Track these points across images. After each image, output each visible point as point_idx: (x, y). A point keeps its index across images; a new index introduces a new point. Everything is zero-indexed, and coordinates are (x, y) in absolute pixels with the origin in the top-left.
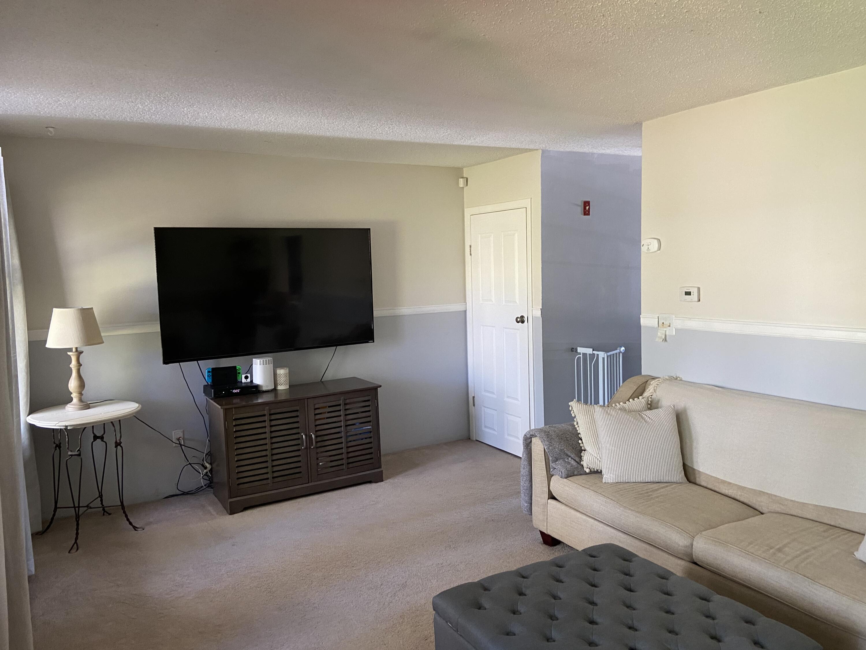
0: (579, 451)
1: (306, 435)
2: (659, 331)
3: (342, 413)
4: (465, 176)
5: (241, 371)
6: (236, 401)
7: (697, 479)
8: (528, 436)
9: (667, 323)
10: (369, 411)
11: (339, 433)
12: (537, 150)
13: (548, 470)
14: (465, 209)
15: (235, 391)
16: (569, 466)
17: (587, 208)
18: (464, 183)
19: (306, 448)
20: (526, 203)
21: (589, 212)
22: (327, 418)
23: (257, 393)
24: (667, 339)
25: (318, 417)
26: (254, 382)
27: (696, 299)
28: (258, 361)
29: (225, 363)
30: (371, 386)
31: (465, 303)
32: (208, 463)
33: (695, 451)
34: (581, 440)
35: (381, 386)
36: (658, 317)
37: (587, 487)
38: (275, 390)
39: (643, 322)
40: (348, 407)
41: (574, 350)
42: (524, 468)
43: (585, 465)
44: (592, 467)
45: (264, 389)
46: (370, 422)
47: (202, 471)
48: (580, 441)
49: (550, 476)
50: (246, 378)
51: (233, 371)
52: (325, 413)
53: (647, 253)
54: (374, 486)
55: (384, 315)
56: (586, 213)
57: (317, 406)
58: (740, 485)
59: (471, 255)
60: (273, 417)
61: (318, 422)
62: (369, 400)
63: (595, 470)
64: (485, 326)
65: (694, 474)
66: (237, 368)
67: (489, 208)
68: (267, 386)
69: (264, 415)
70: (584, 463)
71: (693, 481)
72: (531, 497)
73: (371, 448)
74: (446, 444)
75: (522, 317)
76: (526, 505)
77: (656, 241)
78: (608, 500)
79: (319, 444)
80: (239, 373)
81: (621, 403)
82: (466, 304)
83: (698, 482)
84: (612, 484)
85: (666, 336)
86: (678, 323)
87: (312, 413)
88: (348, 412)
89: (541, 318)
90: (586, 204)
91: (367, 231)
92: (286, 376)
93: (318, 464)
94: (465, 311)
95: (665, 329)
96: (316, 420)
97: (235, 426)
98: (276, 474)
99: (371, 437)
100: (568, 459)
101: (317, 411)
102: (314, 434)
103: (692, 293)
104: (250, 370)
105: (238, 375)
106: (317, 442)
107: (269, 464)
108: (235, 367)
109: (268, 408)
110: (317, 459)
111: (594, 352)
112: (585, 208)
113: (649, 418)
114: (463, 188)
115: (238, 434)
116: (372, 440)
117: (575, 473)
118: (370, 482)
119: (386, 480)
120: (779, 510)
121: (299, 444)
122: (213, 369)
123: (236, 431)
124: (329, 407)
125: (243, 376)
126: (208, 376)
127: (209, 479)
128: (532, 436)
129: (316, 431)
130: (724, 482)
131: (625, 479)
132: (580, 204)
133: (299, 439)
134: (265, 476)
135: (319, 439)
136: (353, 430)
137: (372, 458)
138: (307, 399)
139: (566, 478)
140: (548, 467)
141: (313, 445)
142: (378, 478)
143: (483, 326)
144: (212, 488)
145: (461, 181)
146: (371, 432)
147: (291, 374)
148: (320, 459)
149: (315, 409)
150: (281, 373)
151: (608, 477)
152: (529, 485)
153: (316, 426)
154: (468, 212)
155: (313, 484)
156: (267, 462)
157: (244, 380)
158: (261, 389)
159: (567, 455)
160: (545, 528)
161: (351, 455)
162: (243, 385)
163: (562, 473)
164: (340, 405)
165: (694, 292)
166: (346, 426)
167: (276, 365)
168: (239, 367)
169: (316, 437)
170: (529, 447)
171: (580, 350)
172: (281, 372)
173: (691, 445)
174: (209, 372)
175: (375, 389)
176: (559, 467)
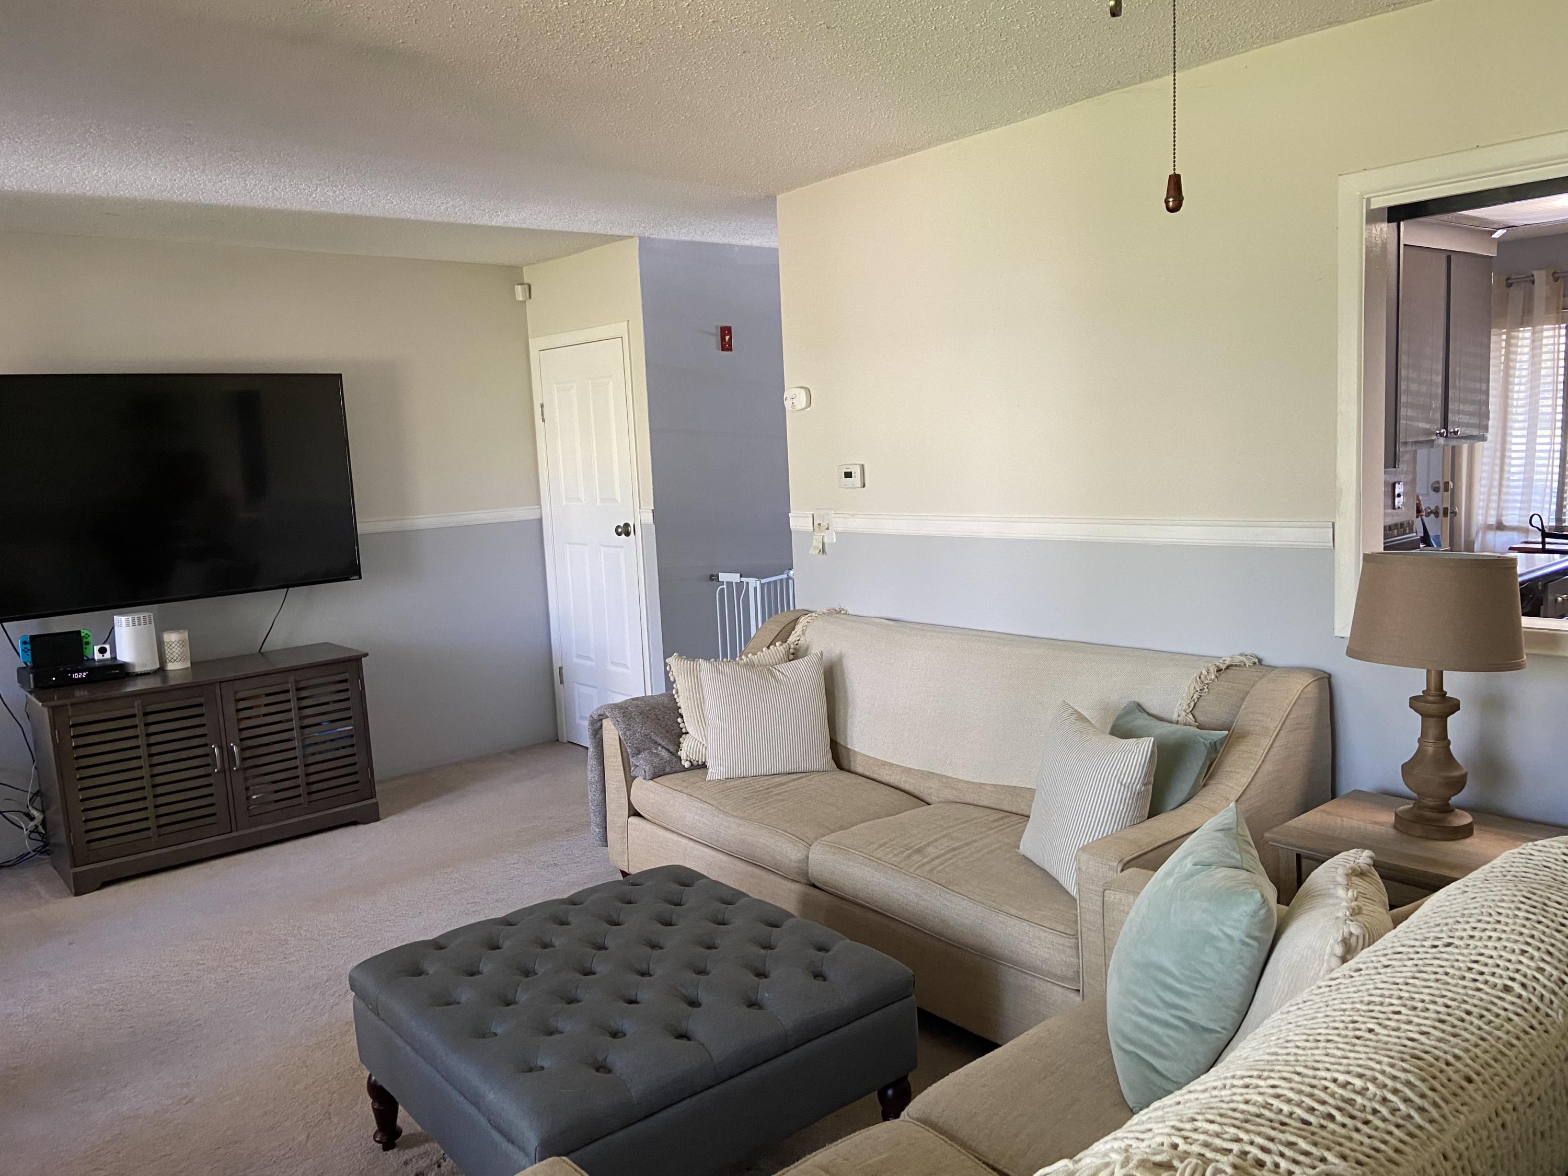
0: (679, 734)
1: (221, 748)
2: (814, 537)
3: (292, 705)
4: (526, 281)
5: (90, 639)
6: (81, 694)
7: (852, 764)
8: (595, 717)
9: (824, 524)
10: (348, 699)
11: (289, 740)
12: (631, 237)
13: (627, 769)
14: (530, 340)
15: (76, 676)
16: (656, 760)
17: (727, 338)
18: (523, 292)
19: (223, 771)
20: (621, 328)
21: (731, 345)
22: (265, 715)
23: (123, 678)
24: (826, 550)
25: (243, 714)
26: (118, 658)
27: (859, 484)
28: (123, 618)
29: (59, 624)
30: (347, 655)
31: (538, 507)
32: (36, 809)
33: (850, 721)
34: (682, 717)
35: (366, 655)
36: (813, 515)
37: (679, 788)
38: (161, 671)
39: (794, 524)
40: (304, 694)
41: (714, 578)
42: (592, 771)
43: (683, 756)
44: (693, 757)
45: (138, 670)
46: (350, 718)
47: (26, 826)
48: (679, 720)
49: (630, 779)
50: (102, 651)
51: (75, 640)
52: (259, 706)
53: (793, 411)
54: (361, 828)
55: (381, 531)
56: (726, 346)
57: (240, 696)
58: (904, 765)
59: (543, 420)
60: (151, 718)
61: (243, 725)
62: (346, 681)
63: (700, 763)
64: (572, 544)
65: (848, 756)
66: (83, 634)
67: (567, 338)
68: (144, 665)
69: (134, 716)
70: (682, 754)
71: (847, 768)
72: (606, 816)
73: (355, 764)
74: (513, 752)
75: (627, 525)
76: (597, 830)
77: (803, 391)
78: (705, 806)
79: (249, 763)
80: (87, 643)
81: (750, 655)
82: (541, 508)
83: (852, 768)
84: (719, 781)
85: (823, 544)
86: (840, 524)
87: (230, 709)
88: (305, 703)
89: (654, 527)
90: (726, 331)
91: (337, 379)
92: (183, 646)
93: (248, 798)
94: (541, 520)
95: (823, 534)
96: (240, 720)
97: (74, 737)
98: (163, 821)
99: (353, 746)
100: (656, 749)
101: (242, 705)
102: (237, 746)
103: (853, 475)
104: (110, 637)
105: (84, 646)
106: (243, 760)
107: (149, 803)
108: (79, 632)
109: (139, 702)
110: (247, 789)
111: (743, 579)
112: (723, 339)
113: (783, 673)
114: (524, 302)
115: (82, 752)
116: (354, 750)
117: (667, 770)
118: (355, 823)
119: (386, 816)
120: (951, 797)
121: (208, 765)
122: (33, 638)
123: (76, 747)
124: (267, 695)
125: (96, 648)
126: (23, 650)
127: (40, 839)
128: (601, 717)
129: (241, 740)
130: (884, 763)
131: (738, 772)
132: (714, 331)
133: (207, 755)
134: (143, 825)
135: (248, 754)
136: (315, 734)
137: (357, 782)
138: (220, 682)
139: (652, 779)
140: (626, 765)
141: (235, 765)
142: (371, 816)
143: (569, 543)
144: (49, 854)
145: (519, 289)
146: (352, 736)
147: (193, 643)
148: (251, 788)
149: (238, 701)
150: (173, 641)
151: (715, 772)
152: (601, 798)
153: (240, 730)
154: (535, 344)
155: (241, 833)
156: (144, 798)
157: (97, 656)
158: (131, 671)
159: (656, 743)
160: (626, 864)
161: (313, 778)
162: (97, 664)
163: (645, 772)
164: (288, 691)
165: (856, 471)
166: (302, 728)
167: (161, 628)
168: (86, 632)
169: (242, 750)
170: (599, 736)
171: (723, 577)
172: (171, 638)
173: (846, 712)
174: (25, 643)
175: (358, 659)
176: (642, 763)
